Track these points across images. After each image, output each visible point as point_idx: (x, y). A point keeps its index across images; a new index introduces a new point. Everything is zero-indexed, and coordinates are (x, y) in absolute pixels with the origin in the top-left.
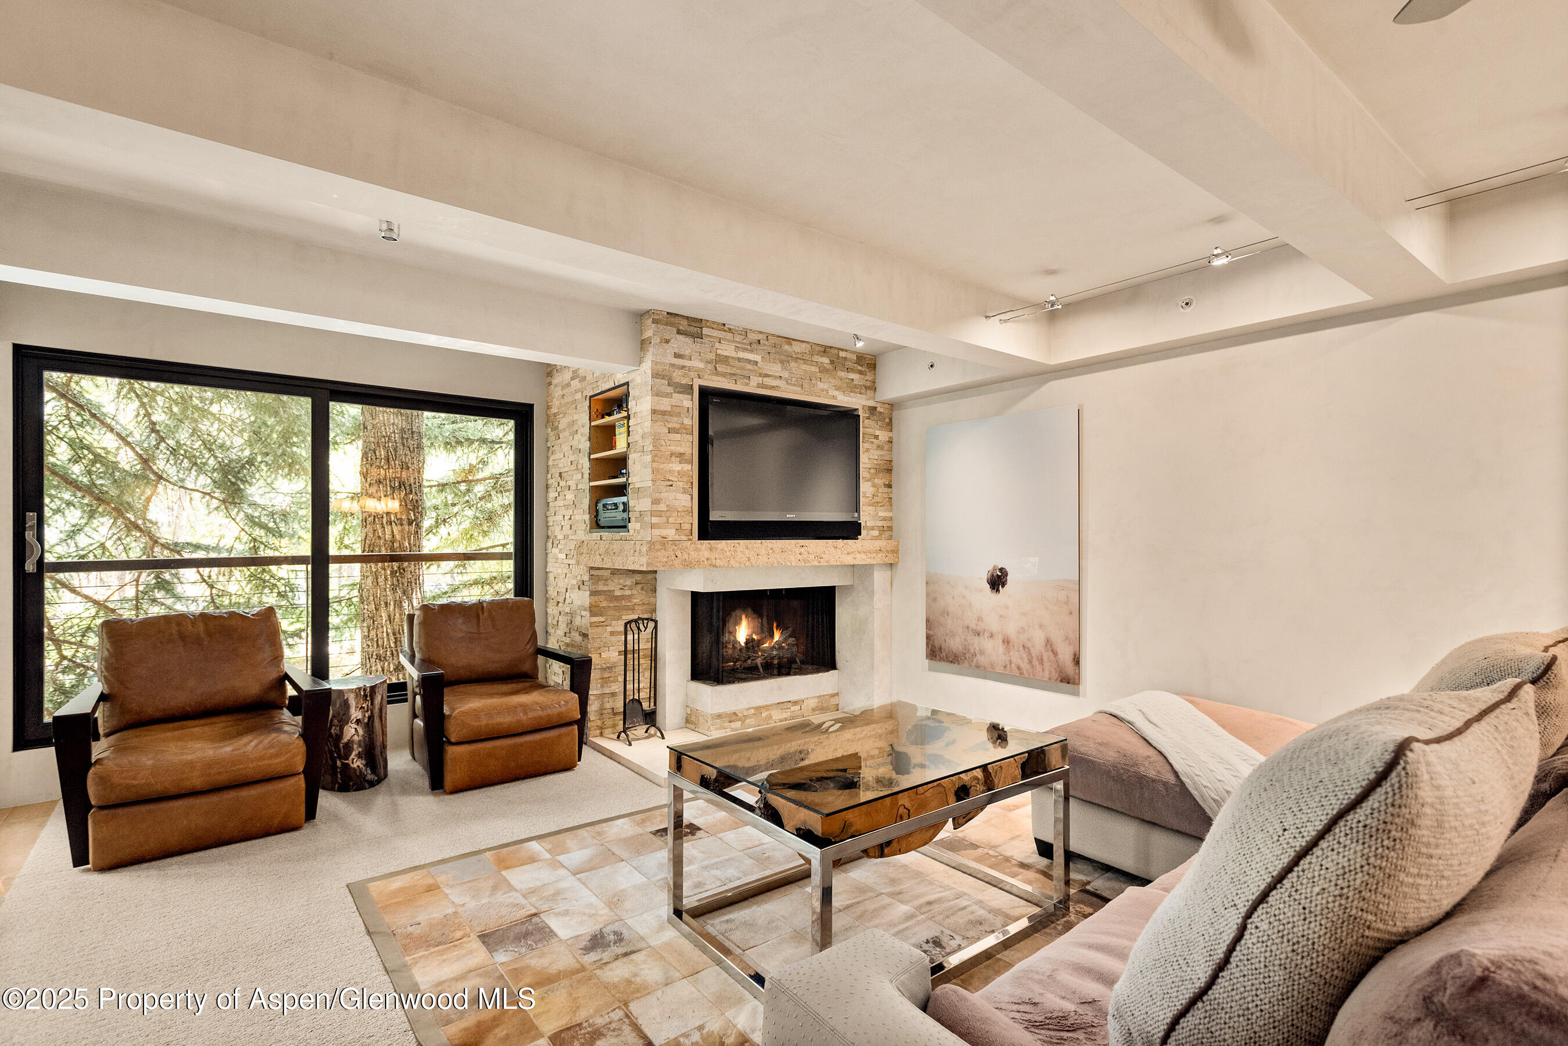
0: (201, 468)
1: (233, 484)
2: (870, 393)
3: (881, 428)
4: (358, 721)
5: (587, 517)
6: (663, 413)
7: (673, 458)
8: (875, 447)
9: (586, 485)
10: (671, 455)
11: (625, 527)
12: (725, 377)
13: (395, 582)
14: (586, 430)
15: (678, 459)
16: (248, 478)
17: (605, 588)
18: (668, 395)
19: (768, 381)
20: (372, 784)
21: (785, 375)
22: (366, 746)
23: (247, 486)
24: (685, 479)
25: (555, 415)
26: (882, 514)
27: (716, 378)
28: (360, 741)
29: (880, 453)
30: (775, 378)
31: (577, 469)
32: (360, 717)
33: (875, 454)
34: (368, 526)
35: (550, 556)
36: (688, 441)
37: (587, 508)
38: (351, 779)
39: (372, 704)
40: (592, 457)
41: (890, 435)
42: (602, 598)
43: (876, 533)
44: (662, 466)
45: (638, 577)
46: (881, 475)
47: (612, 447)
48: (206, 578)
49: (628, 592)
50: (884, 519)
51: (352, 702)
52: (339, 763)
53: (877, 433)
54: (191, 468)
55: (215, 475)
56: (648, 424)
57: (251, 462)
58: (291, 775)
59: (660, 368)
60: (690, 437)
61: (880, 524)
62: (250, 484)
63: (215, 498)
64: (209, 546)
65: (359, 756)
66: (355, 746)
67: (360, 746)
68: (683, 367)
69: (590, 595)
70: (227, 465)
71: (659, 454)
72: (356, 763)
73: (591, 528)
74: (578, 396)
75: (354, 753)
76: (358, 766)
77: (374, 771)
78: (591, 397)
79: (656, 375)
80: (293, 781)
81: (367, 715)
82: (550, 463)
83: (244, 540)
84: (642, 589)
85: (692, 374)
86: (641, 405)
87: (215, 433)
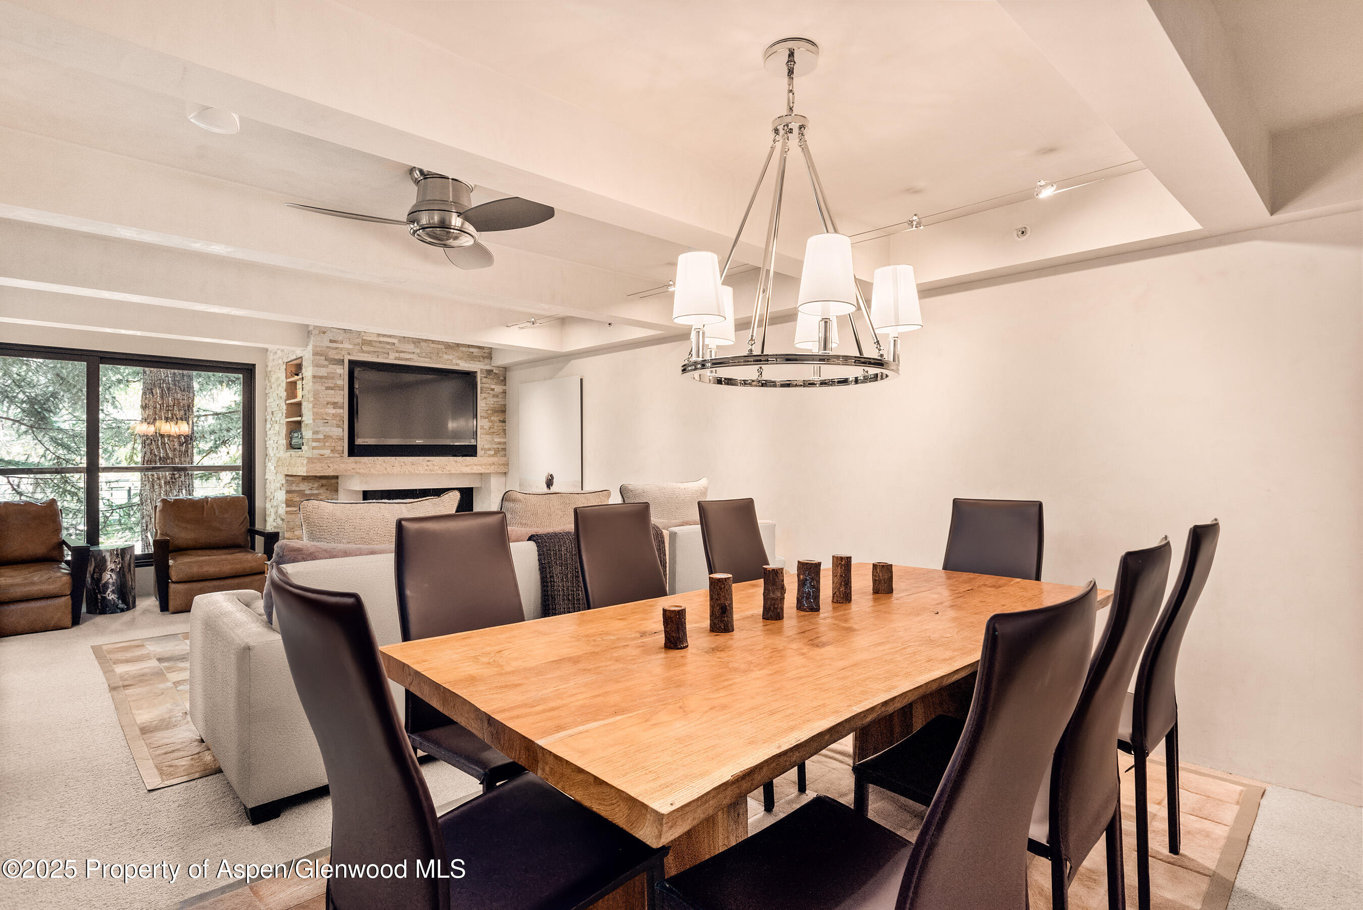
0: (12, 400)
1: (39, 413)
2: (487, 361)
3: (496, 384)
4: (112, 570)
5: (284, 442)
6: (321, 377)
7: (329, 406)
8: (490, 396)
9: (284, 421)
10: (328, 404)
11: (301, 448)
12: (369, 353)
13: (168, 489)
14: (284, 385)
15: (332, 406)
16: (52, 408)
17: (298, 489)
18: (326, 366)
19: (402, 355)
20: (122, 610)
21: (418, 351)
22: (118, 586)
23: (51, 415)
24: (338, 418)
25: (270, 372)
26: (497, 440)
27: (362, 355)
28: (113, 583)
29: (495, 400)
30: (410, 353)
31: (280, 410)
32: (113, 567)
33: (491, 401)
34: (146, 447)
35: (267, 468)
36: (340, 394)
37: (284, 436)
38: (107, 606)
39: (123, 559)
40: (288, 402)
41: (504, 387)
42: (295, 495)
43: (492, 452)
44: (321, 411)
45: (324, 482)
46: (496, 414)
47: (296, 397)
48: (16, 487)
49: (316, 492)
50: (499, 443)
51: (108, 558)
52: (99, 596)
53: (493, 387)
54: (4, 400)
55: (24, 405)
56: (311, 384)
57: (54, 395)
58: (62, 596)
59: (319, 349)
60: (342, 392)
61: (496, 446)
62: (55, 414)
63: (23, 424)
64: (19, 462)
65: (113, 592)
66: (110, 586)
67: (113, 585)
68: (336, 348)
69: (286, 493)
70: (34, 398)
71: (318, 403)
72: (111, 596)
73: (287, 449)
74: (280, 361)
75: (109, 590)
76: (113, 598)
77: (125, 601)
78: (286, 363)
79: (315, 354)
80: (63, 599)
81: (118, 566)
82: (268, 405)
83: (49, 457)
84: (327, 490)
85: (343, 353)
86: (308, 371)
87: (23, 374)
